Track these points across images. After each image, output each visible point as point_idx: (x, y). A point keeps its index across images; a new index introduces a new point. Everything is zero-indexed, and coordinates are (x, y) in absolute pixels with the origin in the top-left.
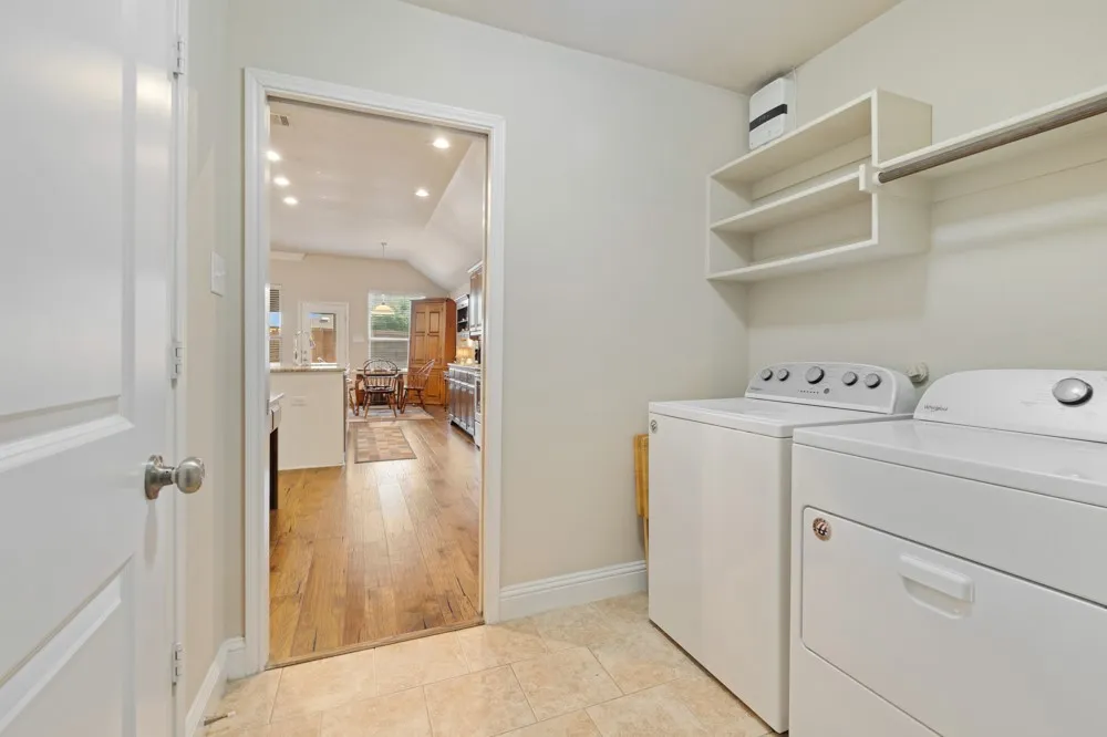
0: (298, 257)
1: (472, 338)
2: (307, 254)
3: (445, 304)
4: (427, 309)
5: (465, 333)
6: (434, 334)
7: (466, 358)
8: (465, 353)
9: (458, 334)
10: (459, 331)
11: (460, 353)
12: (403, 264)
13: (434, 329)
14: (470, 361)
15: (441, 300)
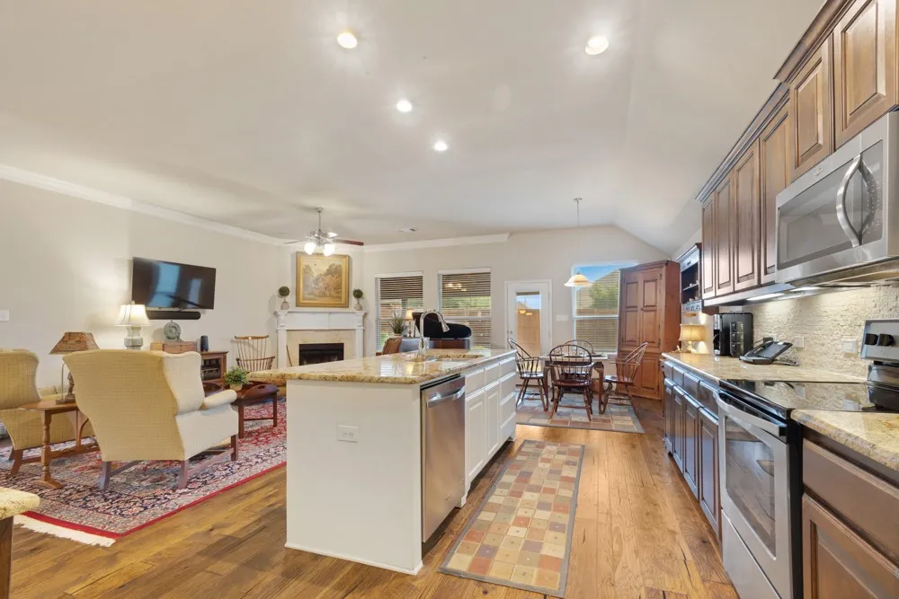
0: (504, 238)
1: (707, 310)
2: (511, 234)
3: (664, 269)
4: (640, 277)
5: (694, 304)
6: (651, 308)
7: (696, 342)
8: (695, 334)
9: (684, 307)
10: (685, 301)
11: (686, 334)
12: (610, 227)
13: (650, 300)
14: (703, 348)
15: (658, 265)
